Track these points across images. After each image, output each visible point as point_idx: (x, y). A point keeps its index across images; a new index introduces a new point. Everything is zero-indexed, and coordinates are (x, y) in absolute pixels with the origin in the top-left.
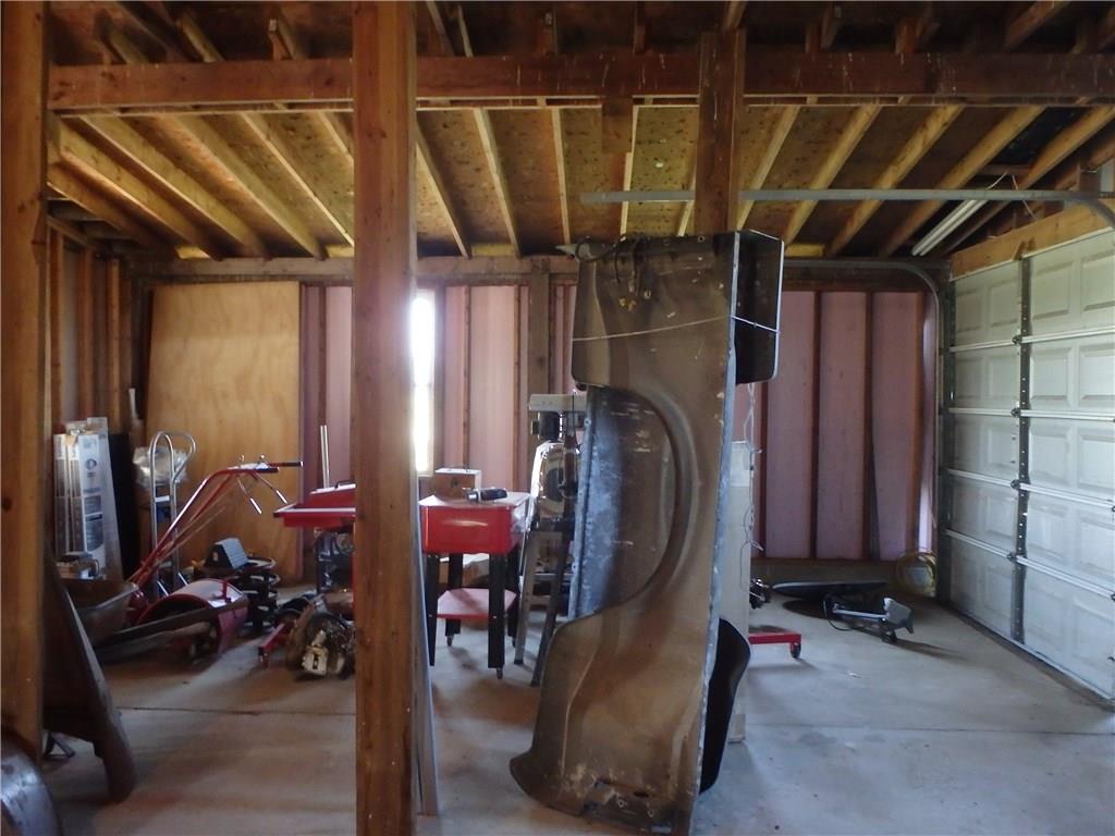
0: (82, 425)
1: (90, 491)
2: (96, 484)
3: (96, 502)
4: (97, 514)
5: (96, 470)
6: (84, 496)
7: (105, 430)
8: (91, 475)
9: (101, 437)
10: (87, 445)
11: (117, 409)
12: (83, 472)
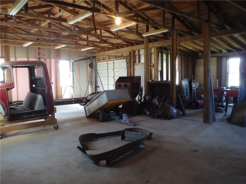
0: (185, 79)
1: (186, 88)
2: (187, 87)
3: (186, 90)
4: (186, 91)
5: (187, 85)
6: (185, 89)
7: (188, 80)
8: (186, 86)
9: (187, 81)
10: (185, 82)
11: (190, 77)
12: (185, 86)
